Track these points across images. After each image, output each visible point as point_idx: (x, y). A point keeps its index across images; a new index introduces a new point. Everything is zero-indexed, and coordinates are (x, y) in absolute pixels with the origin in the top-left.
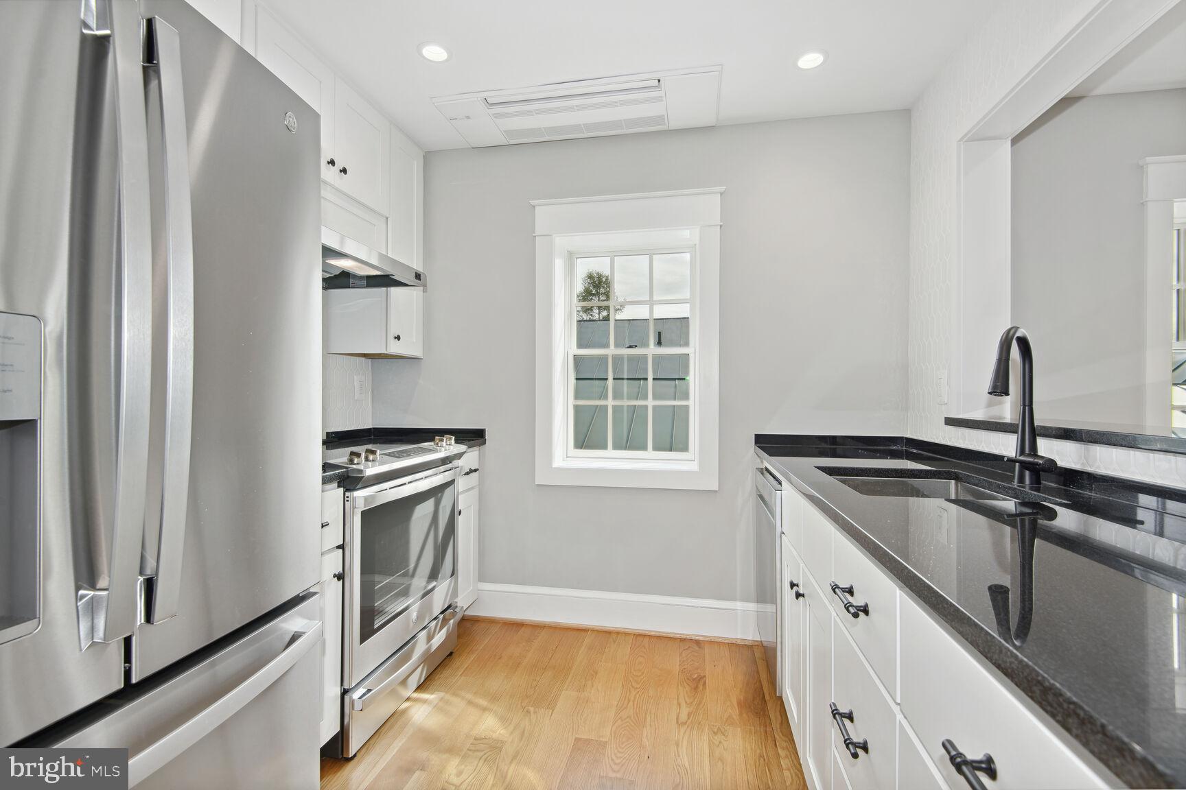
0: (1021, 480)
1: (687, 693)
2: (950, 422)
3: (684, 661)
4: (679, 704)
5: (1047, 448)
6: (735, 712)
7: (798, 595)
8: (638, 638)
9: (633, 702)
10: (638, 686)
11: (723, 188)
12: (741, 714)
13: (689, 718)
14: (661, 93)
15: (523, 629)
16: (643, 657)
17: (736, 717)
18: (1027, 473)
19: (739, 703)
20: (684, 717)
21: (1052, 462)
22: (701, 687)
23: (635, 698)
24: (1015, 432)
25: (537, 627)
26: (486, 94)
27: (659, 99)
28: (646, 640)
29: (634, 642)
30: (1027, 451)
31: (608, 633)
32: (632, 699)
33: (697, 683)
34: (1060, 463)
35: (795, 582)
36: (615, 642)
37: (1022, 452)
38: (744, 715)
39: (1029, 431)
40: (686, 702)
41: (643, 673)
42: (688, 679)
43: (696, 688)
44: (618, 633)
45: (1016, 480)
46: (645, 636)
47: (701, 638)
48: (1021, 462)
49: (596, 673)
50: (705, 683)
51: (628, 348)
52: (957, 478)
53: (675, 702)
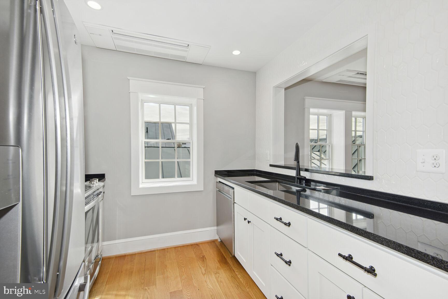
0: (297, 182)
1: (201, 263)
2: (271, 165)
3: (195, 252)
4: (200, 268)
5: (303, 174)
6: (218, 265)
7: (249, 222)
8: (176, 248)
9: (185, 272)
10: (184, 266)
11: (204, 87)
12: (220, 265)
13: (206, 272)
14: (188, 50)
15: (126, 257)
16: (181, 255)
17: (220, 266)
18: (298, 180)
19: (218, 261)
20: (204, 272)
21: (305, 177)
22: (205, 260)
23: (185, 270)
24: (296, 170)
25: (132, 255)
26: (113, 29)
27: (186, 51)
28: (179, 248)
29: (175, 250)
30: (298, 175)
31: (164, 250)
32: (184, 271)
33: (203, 259)
34: (307, 178)
35: (246, 218)
36: (168, 252)
37: (297, 176)
38: (222, 265)
39: (299, 170)
40: (202, 266)
41: (183, 261)
42: (200, 258)
43: (203, 260)
44: (168, 249)
45: (296, 182)
46: (178, 247)
47: (198, 243)
48: (297, 178)
49: (166, 266)
50: (205, 258)
51: (167, 139)
52: (279, 182)
53: (199, 267)
